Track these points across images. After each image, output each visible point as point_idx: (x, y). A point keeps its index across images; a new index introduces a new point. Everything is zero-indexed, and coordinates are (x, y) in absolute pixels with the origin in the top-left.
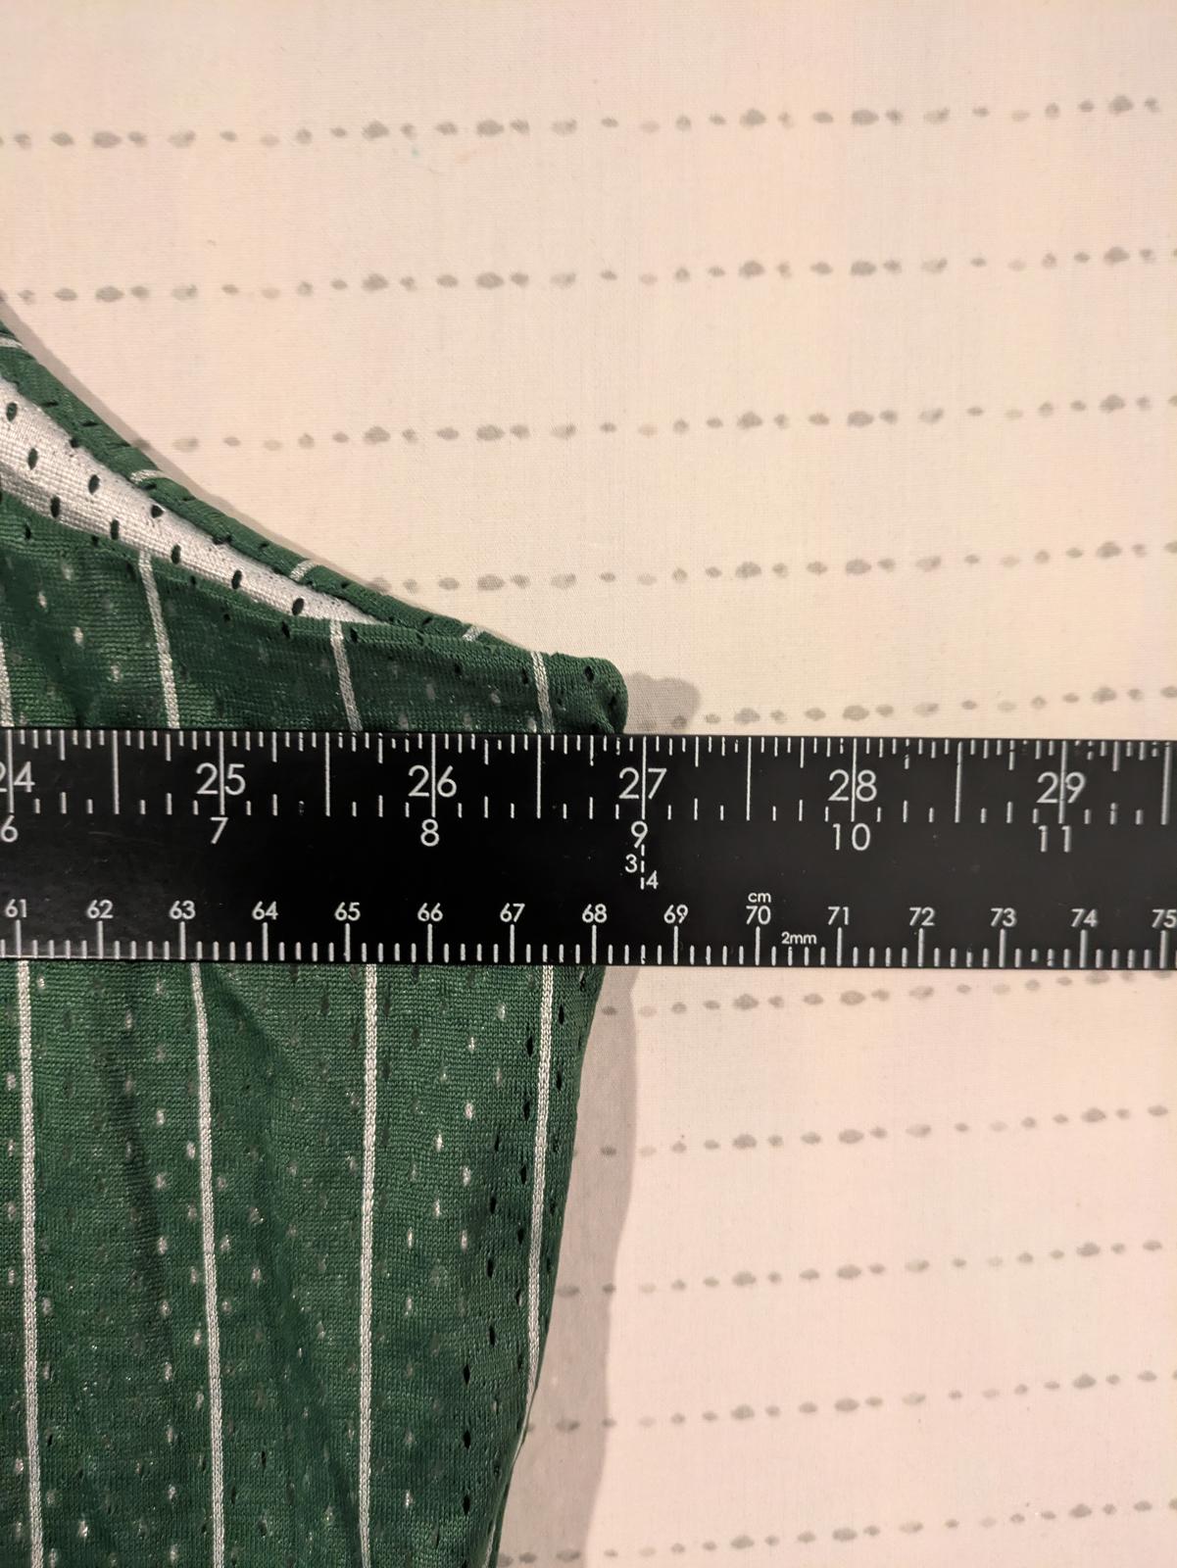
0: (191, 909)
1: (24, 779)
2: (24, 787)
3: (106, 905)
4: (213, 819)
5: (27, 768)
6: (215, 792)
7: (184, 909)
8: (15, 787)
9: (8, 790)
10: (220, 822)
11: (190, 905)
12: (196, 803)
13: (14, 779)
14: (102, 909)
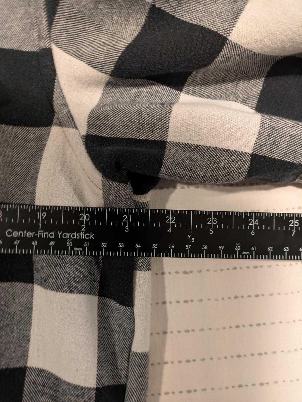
0: (288, 249)
1: (256, 223)
2: (256, 224)
3: (271, 248)
4: (292, 231)
5: (257, 220)
6: (293, 226)
7: (286, 249)
8: (255, 224)
9: (253, 224)
10: (293, 232)
11: (288, 248)
12: (289, 228)
13: (254, 222)
14: (271, 249)
